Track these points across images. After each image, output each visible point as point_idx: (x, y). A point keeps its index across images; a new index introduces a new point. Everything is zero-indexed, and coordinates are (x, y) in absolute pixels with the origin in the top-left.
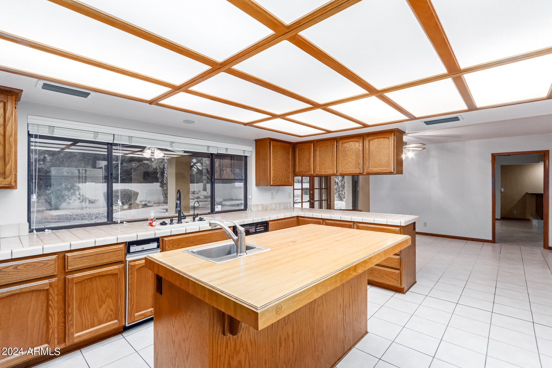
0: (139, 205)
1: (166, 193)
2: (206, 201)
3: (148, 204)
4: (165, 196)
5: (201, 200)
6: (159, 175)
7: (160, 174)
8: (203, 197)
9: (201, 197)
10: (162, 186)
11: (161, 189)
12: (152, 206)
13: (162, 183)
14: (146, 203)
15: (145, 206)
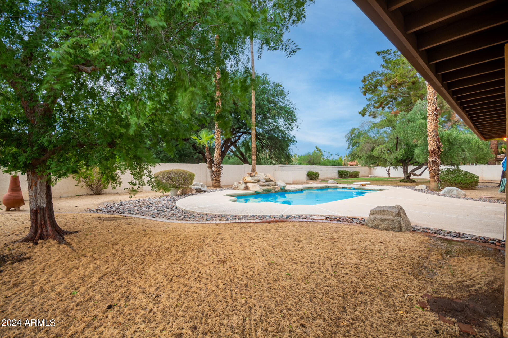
0: (193, 190)
1: (216, 175)
2: (269, 186)
3: (203, 189)
4: (214, 179)
5: (263, 184)
6: (207, 155)
7: (208, 153)
8: (264, 181)
9: (262, 180)
10: (210, 167)
11: (209, 170)
12: (205, 191)
13: (211, 163)
14: (200, 187)
15: (199, 191)
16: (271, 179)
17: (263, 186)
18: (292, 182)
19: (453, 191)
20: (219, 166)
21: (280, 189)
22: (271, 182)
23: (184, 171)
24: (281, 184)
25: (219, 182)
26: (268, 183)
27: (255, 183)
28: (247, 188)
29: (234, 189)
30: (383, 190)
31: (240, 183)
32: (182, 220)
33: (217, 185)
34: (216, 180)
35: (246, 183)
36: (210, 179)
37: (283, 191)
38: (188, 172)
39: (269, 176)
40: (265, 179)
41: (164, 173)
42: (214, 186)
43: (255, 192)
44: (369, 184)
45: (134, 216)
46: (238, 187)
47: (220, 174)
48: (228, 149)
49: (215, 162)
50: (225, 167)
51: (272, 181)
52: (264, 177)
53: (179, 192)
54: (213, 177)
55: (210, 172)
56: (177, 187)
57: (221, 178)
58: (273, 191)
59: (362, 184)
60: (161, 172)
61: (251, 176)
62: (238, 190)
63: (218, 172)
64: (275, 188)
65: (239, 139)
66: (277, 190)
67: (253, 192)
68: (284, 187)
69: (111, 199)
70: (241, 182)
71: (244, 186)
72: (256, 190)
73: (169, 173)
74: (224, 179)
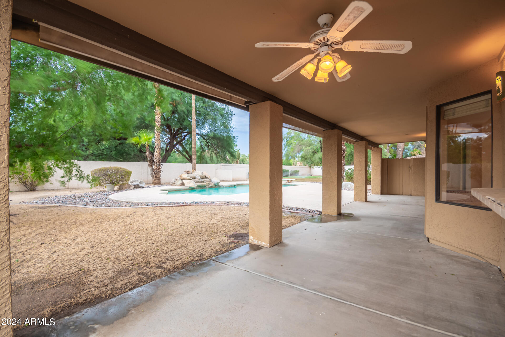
0: (131, 186)
1: (156, 173)
2: (203, 182)
3: (141, 185)
4: (154, 176)
5: (198, 180)
6: (147, 154)
7: (148, 152)
8: (200, 178)
9: (197, 177)
10: (151, 166)
11: (150, 168)
12: (143, 187)
13: (151, 162)
14: (138, 183)
15: (136, 187)
16: (207, 176)
17: (198, 182)
18: (231, 180)
19: (347, 185)
20: (159, 164)
21: (214, 185)
22: (205, 179)
23: (121, 168)
24: (215, 180)
25: (159, 179)
26: (202, 180)
27: (191, 179)
28: (183, 184)
29: (171, 185)
30: (297, 185)
31: (176, 180)
32: (110, 206)
33: (157, 182)
34: (156, 177)
35: (182, 180)
36: (151, 176)
37: (217, 187)
38: (124, 170)
39: (205, 174)
40: (200, 176)
41: (100, 170)
42: (154, 183)
43: (190, 187)
44: (295, 181)
45: (67, 205)
46: (175, 183)
47: (160, 172)
48: (174, 148)
49: (155, 160)
50: (165, 166)
51: (207, 178)
52: (201, 174)
53: (116, 188)
54: (153, 174)
55: (151, 170)
56: (114, 183)
57: (161, 176)
58: (208, 187)
59: (288, 181)
60: (97, 170)
61: (188, 174)
62: (175, 186)
63: (158, 170)
64: (209, 184)
65: (184, 139)
66: (211, 186)
67: (187, 188)
68: (218, 183)
69: (46, 195)
70: (178, 178)
71: (180, 182)
72: (190, 186)
73: (105, 170)
74: (163, 176)
